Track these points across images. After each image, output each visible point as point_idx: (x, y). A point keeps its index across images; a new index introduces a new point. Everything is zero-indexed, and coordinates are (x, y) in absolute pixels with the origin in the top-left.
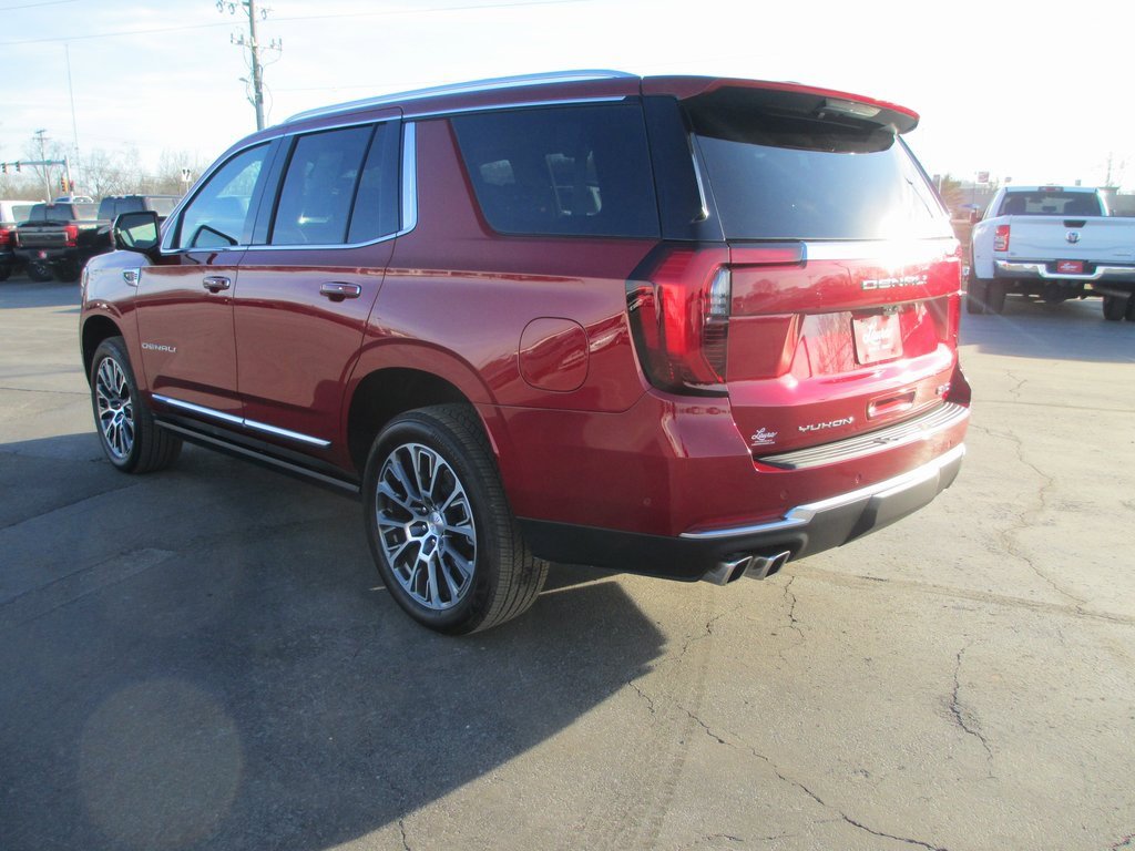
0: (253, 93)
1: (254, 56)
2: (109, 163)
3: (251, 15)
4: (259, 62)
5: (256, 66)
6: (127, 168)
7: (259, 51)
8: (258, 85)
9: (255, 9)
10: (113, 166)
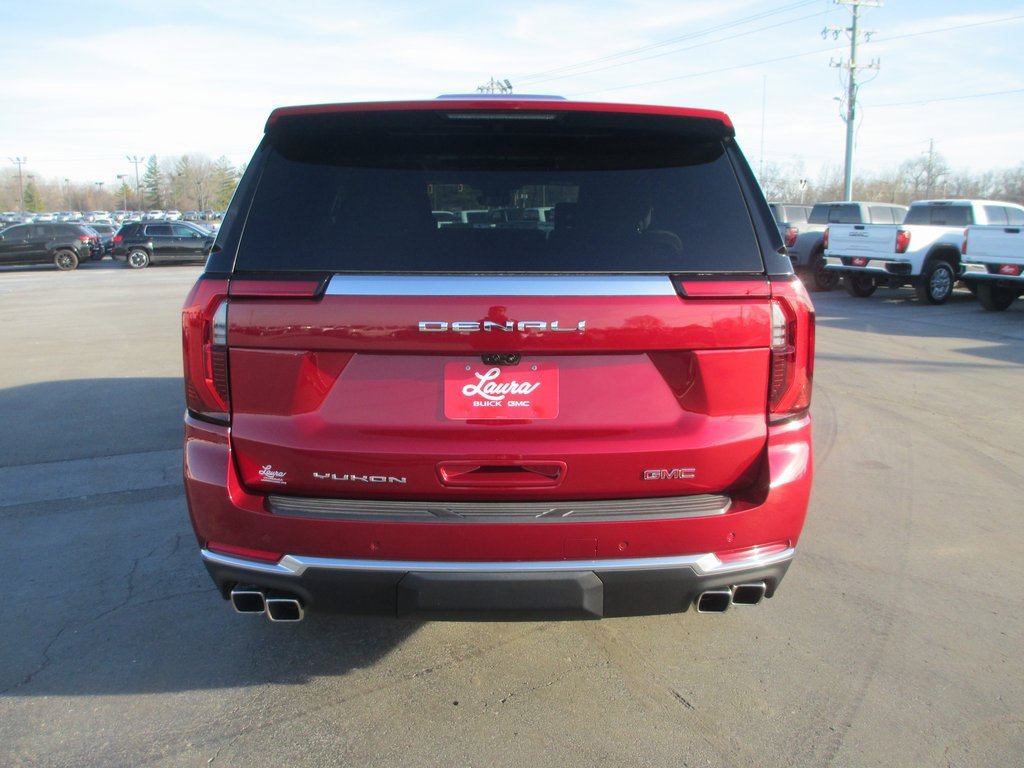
0: (846, 110)
1: (851, 77)
2: (778, 174)
3: (853, 39)
4: (856, 82)
5: (852, 86)
6: (792, 178)
7: (856, 71)
8: (852, 102)
9: (857, 34)
10: (782, 176)
